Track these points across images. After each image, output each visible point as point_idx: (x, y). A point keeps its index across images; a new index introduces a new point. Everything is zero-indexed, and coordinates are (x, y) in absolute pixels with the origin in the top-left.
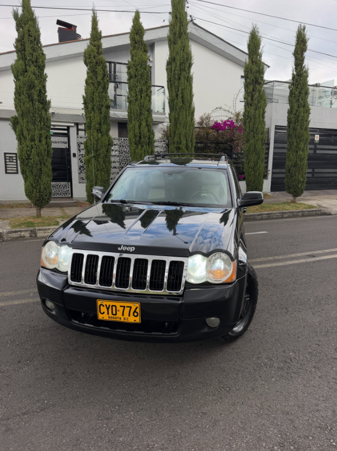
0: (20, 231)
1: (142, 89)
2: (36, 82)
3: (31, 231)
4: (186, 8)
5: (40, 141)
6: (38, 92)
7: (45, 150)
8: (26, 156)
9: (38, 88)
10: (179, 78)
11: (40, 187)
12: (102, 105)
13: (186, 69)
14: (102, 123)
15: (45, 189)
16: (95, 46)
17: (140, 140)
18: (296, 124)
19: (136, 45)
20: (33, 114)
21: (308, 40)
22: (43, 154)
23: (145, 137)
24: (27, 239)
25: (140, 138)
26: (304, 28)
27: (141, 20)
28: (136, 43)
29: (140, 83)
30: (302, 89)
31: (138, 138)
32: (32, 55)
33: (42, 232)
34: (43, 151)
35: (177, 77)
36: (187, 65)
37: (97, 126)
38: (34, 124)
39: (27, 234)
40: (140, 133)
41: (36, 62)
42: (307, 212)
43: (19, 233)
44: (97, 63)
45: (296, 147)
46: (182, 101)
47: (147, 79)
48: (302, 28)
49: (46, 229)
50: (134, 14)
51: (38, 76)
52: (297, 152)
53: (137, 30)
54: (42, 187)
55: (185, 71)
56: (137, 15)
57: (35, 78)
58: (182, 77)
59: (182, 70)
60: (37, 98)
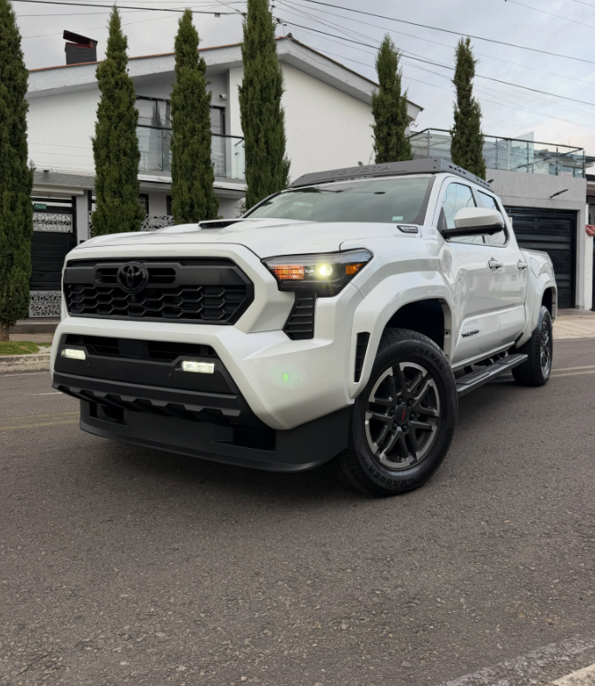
1: (194, 127)
2: (7, 110)
4: (270, 7)
5: (12, 209)
6: (11, 127)
9: (10, 121)
10: (261, 113)
11: (9, 288)
13: (272, 98)
14: (124, 182)
15: (17, 290)
16: (114, 58)
17: (191, 211)
19: (185, 59)
22: (16, 229)
23: (200, 205)
25: (192, 207)
26: (468, 42)
27: (194, 23)
28: (184, 56)
29: (191, 117)
30: (471, 134)
31: (187, 209)
33: (5, 363)
34: (16, 225)
35: (256, 109)
36: (273, 91)
37: (114, 186)
40: (191, 198)
44: (117, 84)
46: (267, 148)
47: (202, 111)
48: (465, 41)
49: (12, 359)
50: (181, 15)
51: (12, 101)
53: (187, 38)
54: (12, 287)
55: (269, 101)
56: (188, 15)
57: (5, 104)
58: (264, 110)
59: (265, 100)
60: (8, 137)
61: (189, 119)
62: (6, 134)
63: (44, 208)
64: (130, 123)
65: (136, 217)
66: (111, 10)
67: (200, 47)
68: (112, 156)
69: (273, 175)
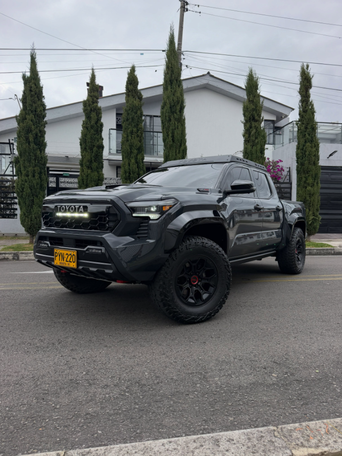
0: (5, 253)
1: (133, 130)
2: (33, 127)
3: (14, 254)
4: (182, 59)
5: (34, 176)
6: (35, 135)
7: (37, 184)
8: (21, 189)
9: (34, 132)
10: (170, 120)
11: (32, 217)
12: (94, 146)
13: (177, 111)
14: (93, 161)
15: (36, 218)
16: (91, 97)
17: (129, 176)
18: (304, 159)
19: (130, 93)
20: (29, 153)
21: (313, 77)
22: (35, 187)
23: (134, 173)
24: (10, 260)
25: (130, 173)
26: (308, 66)
27: (136, 73)
28: (129, 92)
29: (131, 125)
30: (308, 124)
31: (127, 174)
32: (32, 106)
33: (24, 255)
34: (35, 185)
35: (167, 118)
36: (178, 108)
37: (88, 163)
38: (30, 161)
39: (10, 257)
40: (129, 169)
41: (36, 111)
42: (315, 251)
43: (4, 255)
44: (91, 110)
45: (305, 182)
46: (173, 140)
47: (138, 122)
48: (305, 67)
49: (28, 253)
50: (129, 70)
51: (36, 122)
52: (306, 187)
53: (132, 81)
54: (33, 216)
55: (176, 113)
56: (133, 69)
57: (32, 124)
58: (172, 119)
59: (173, 112)
60: (33, 140)
62: (31, 139)
63: (68, 175)
64: (97, 130)
65: (99, 180)
66: (91, 71)
68: (87, 148)
69: (176, 155)
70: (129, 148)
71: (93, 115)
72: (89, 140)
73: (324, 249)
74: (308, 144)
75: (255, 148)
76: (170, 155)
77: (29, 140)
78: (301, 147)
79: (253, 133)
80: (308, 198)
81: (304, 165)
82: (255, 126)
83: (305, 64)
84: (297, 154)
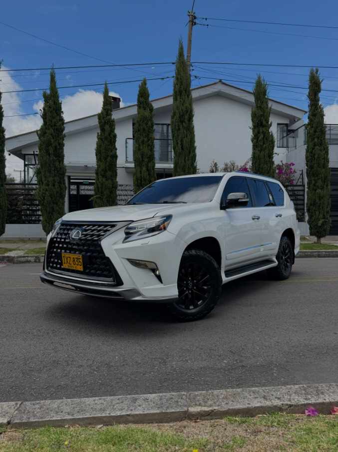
0: (28, 257)
1: (144, 140)
2: (52, 140)
3: (36, 257)
5: (54, 185)
6: (54, 148)
7: (57, 193)
8: (42, 198)
9: (53, 145)
10: (179, 129)
12: (108, 156)
14: (107, 170)
16: (106, 110)
17: (141, 183)
18: (313, 162)
20: (49, 165)
21: (322, 81)
22: (55, 195)
23: (145, 180)
24: (32, 263)
25: (141, 181)
26: (317, 71)
27: (147, 86)
28: (141, 104)
30: (317, 127)
31: (139, 181)
32: (51, 121)
34: (55, 193)
35: (177, 127)
36: (187, 117)
37: (102, 173)
38: (50, 172)
39: (32, 259)
41: (55, 125)
42: (324, 253)
43: (27, 258)
44: (105, 122)
45: (315, 185)
46: (182, 147)
47: (149, 132)
48: (314, 72)
50: (140, 83)
51: (55, 136)
52: (316, 190)
53: (142, 94)
54: (54, 222)
55: (185, 122)
56: (145, 83)
57: (52, 137)
58: (181, 127)
59: (182, 122)
60: (53, 152)
61: (141, 136)
62: (51, 151)
63: (88, 183)
64: (111, 141)
65: (113, 187)
66: (104, 86)
67: (150, 99)
68: (102, 158)
69: (185, 161)
70: (141, 157)
71: (107, 127)
72: (104, 151)
73: (334, 252)
74: (317, 147)
75: (263, 152)
76: (180, 162)
77: (49, 152)
78: (310, 150)
79: (260, 138)
80: (317, 201)
81: (313, 168)
82: (263, 132)
83: (315, 69)
84: (307, 158)
